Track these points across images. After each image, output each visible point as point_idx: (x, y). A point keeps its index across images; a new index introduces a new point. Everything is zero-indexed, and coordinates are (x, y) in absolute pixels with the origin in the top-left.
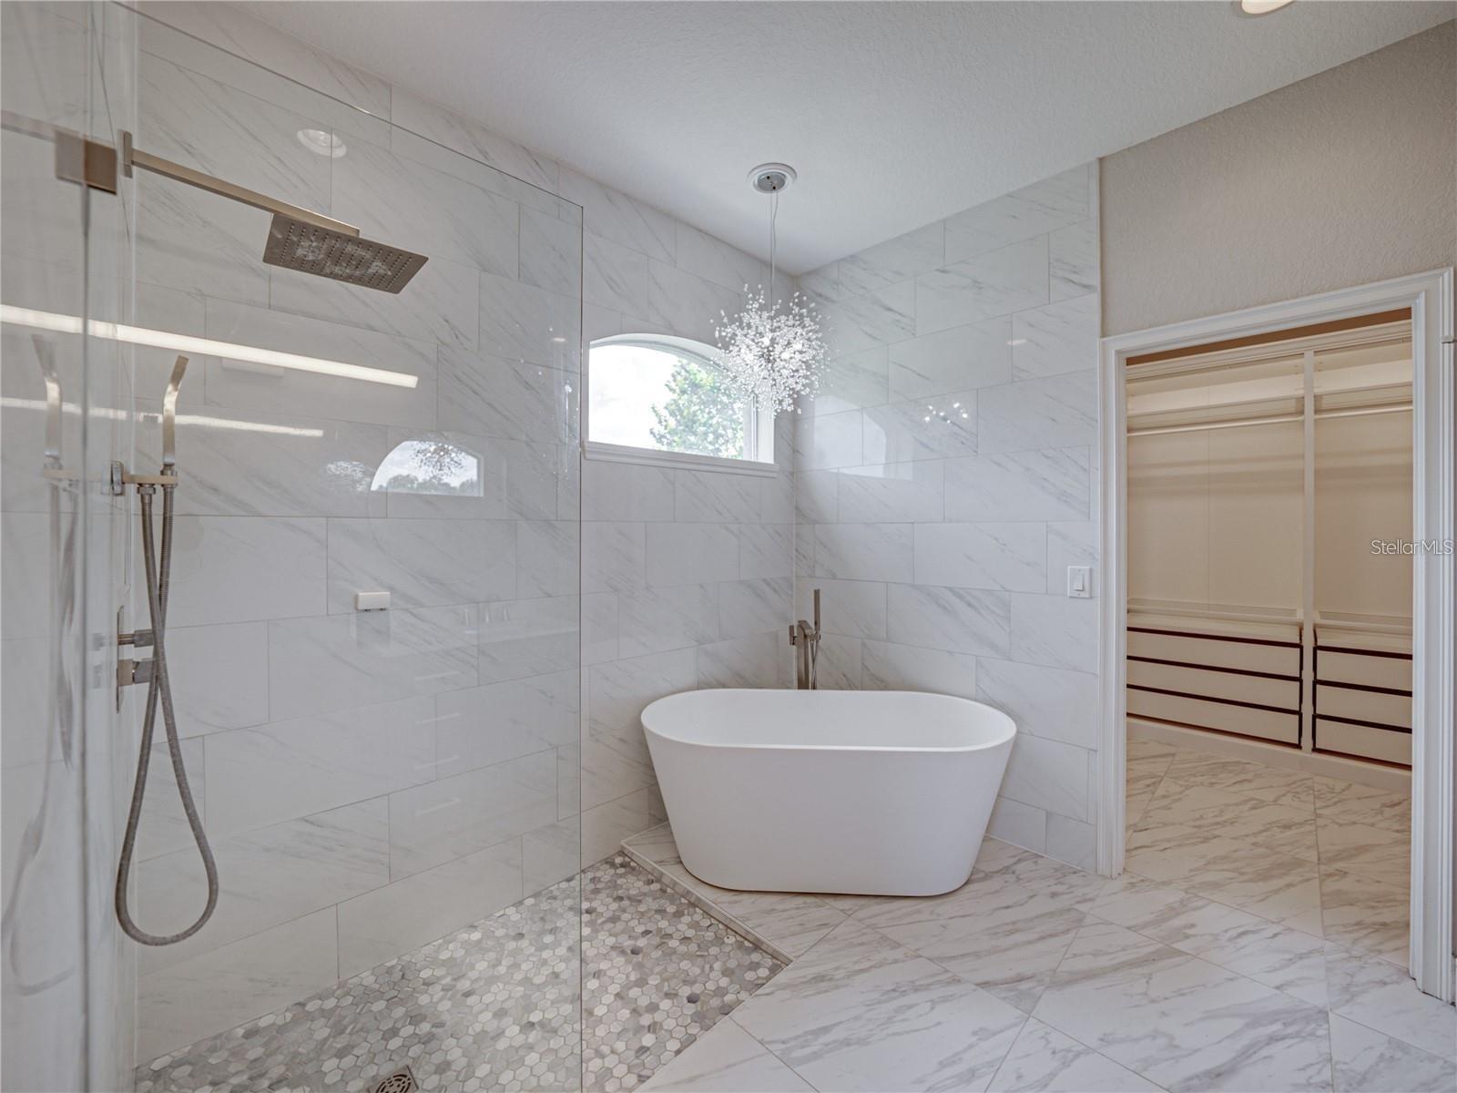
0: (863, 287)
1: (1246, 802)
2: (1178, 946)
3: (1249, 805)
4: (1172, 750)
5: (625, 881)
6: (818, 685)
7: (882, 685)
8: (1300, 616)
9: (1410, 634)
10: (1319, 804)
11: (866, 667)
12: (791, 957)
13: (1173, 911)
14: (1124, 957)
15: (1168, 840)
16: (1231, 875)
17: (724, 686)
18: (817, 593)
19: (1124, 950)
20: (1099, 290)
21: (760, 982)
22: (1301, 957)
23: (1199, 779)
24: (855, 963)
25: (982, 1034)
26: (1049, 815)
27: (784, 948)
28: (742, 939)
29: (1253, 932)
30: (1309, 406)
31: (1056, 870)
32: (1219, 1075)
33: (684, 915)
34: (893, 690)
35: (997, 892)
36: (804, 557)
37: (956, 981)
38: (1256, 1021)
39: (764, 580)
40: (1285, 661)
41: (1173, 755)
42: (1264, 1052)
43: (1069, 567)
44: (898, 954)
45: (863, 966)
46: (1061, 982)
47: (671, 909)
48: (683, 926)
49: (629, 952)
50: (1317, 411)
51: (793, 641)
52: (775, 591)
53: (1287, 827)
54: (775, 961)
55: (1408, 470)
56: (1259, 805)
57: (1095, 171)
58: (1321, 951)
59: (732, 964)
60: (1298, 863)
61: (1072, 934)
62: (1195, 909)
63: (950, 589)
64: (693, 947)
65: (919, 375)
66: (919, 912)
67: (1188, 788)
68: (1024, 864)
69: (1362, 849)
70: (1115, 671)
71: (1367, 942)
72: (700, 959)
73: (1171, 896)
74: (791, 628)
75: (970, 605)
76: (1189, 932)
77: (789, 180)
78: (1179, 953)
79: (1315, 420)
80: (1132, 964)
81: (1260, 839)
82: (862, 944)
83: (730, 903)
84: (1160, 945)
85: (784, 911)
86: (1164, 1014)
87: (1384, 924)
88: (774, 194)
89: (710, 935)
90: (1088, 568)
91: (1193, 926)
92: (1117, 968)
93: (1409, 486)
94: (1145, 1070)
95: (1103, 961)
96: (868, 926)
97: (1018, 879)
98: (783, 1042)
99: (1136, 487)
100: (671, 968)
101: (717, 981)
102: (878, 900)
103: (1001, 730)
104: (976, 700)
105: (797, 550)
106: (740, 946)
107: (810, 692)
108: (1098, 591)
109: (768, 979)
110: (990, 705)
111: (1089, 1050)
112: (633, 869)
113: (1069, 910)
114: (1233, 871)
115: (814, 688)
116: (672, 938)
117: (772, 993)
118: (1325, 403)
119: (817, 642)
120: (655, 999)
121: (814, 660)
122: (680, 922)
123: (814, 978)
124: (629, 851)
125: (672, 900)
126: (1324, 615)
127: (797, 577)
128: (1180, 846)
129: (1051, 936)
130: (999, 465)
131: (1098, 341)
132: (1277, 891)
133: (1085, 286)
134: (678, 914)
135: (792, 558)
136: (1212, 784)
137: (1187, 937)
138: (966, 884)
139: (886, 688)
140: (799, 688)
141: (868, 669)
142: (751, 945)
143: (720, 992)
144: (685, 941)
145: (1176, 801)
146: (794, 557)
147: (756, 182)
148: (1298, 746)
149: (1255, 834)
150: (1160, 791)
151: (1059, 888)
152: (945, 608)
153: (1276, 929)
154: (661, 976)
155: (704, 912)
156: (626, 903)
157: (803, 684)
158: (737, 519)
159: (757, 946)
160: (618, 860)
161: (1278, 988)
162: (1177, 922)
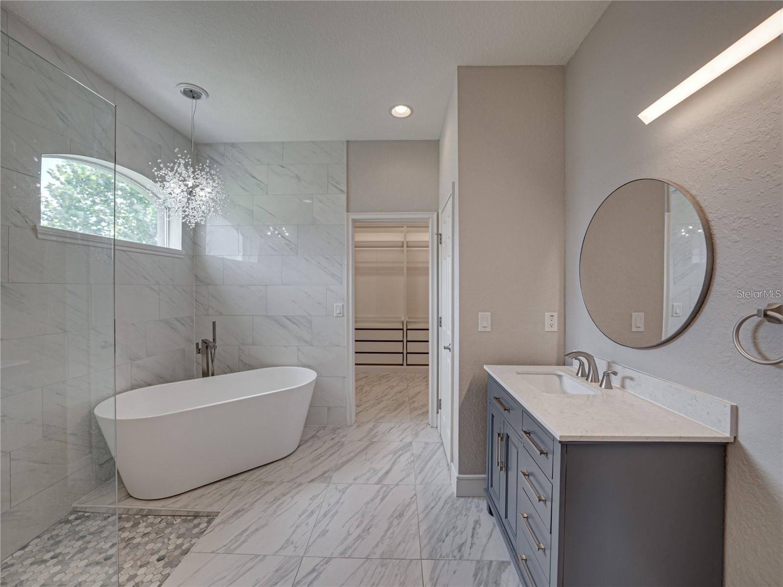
0: (239, 162)
1: (389, 387)
2: (374, 440)
3: (391, 388)
4: (366, 375)
5: (84, 526)
6: (215, 373)
7: (251, 367)
8: (403, 319)
9: (428, 322)
10: (408, 382)
11: (241, 360)
12: (219, 511)
13: (371, 430)
14: (358, 450)
15: (368, 407)
16: (387, 412)
17: (150, 385)
18: (214, 323)
19: (358, 448)
20: (346, 192)
21: (202, 530)
22: (406, 429)
23: (376, 383)
24: (253, 498)
25: (313, 498)
26: (329, 408)
27: (214, 509)
28: (185, 517)
29: (393, 428)
30: (405, 246)
31: (332, 430)
32: (387, 473)
33: (140, 523)
34: (256, 369)
35: (311, 446)
36: (201, 304)
37: (301, 484)
38: (395, 453)
39: (176, 319)
40: (398, 335)
41: (367, 377)
42: (398, 460)
43: (335, 304)
44: (274, 485)
45: (258, 497)
46: (338, 468)
47: (128, 525)
48: (142, 528)
49: (103, 561)
50: (407, 247)
51: (199, 351)
52: (183, 324)
53: (401, 392)
54: (209, 518)
55: (427, 269)
56: (393, 387)
57: (345, 145)
58: (410, 426)
59: (183, 530)
60: (404, 402)
61: (340, 451)
62: (378, 427)
63: (285, 317)
64: (153, 536)
65: (270, 213)
66: (279, 466)
67: (373, 387)
68: (319, 432)
69: (418, 393)
70: (351, 347)
71: (420, 419)
72: (159, 539)
73: (370, 425)
74: (197, 344)
75: (294, 323)
76: (377, 434)
77: (204, 96)
78: (374, 442)
79: (407, 250)
80: (360, 452)
81: (394, 398)
82: (255, 489)
83: (174, 503)
84: (368, 442)
85: (209, 493)
86: (371, 463)
87: (423, 413)
88: (194, 101)
89: (163, 524)
90: (342, 304)
91: (377, 432)
92: (356, 455)
93: (427, 274)
94: (368, 482)
95: (352, 454)
96: (257, 481)
97: (319, 438)
98: (225, 546)
99: (357, 271)
100: (139, 553)
101: (175, 543)
102: (260, 468)
103: (311, 376)
104: (297, 366)
105: (196, 300)
106: (185, 521)
107: (210, 378)
108: (345, 314)
109: (207, 527)
110: (303, 367)
111: (351, 485)
112: (88, 517)
113: (338, 442)
114: (387, 410)
115: (213, 375)
116: (135, 538)
117: (213, 530)
118: (409, 245)
119: (214, 350)
120: (132, 572)
121: (212, 361)
122: (139, 528)
123: (234, 514)
124: (82, 507)
125: (128, 520)
126: (409, 318)
127: (196, 315)
128: (372, 408)
129: (333, 454)
130: (307, 260)
131: (345, 214)
132: (399, 413)
133: (341, 190)
134: (136, 525)
135: (193, 305)
136: (380, 384)
137: (376, 436)
138: (298, 447)
139: (253, 369)
140: (203, 377)
141: (242, 361)
142: (192, 517)
143: (178, 547)
144: (146, 535)
145: (369, 393)
146: (194, 304)
147: (182, 90)
148: (402, 365)
149: (392, 397)
150: (364, 391)
151: (334, 436)
152: (283, 326)
153: (400, 424)
154: (133, 560)
155: (155, 515)
156: (89, 538)
157: (205, 374)
158: (158, 282)
159: (196, 516)
160: (72, 517)
161: (401, 441)
162: (373, 433)
